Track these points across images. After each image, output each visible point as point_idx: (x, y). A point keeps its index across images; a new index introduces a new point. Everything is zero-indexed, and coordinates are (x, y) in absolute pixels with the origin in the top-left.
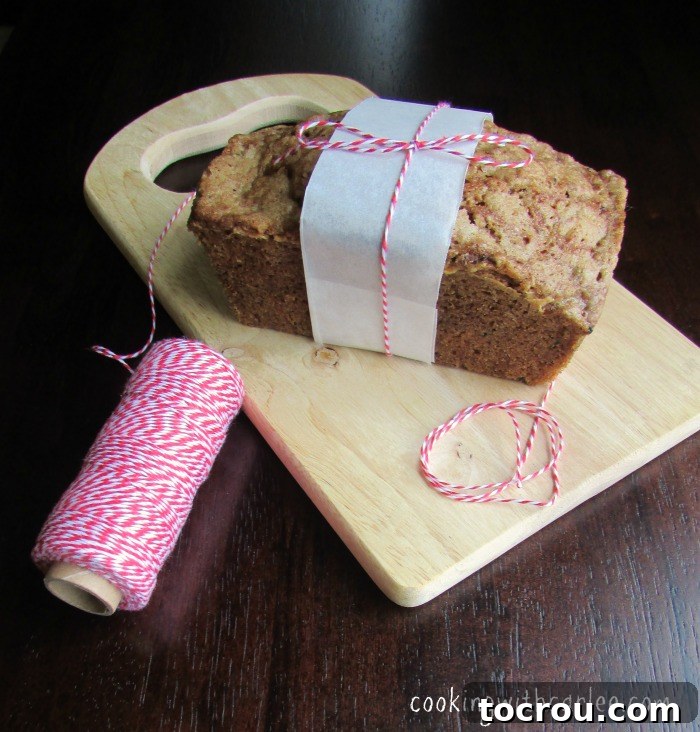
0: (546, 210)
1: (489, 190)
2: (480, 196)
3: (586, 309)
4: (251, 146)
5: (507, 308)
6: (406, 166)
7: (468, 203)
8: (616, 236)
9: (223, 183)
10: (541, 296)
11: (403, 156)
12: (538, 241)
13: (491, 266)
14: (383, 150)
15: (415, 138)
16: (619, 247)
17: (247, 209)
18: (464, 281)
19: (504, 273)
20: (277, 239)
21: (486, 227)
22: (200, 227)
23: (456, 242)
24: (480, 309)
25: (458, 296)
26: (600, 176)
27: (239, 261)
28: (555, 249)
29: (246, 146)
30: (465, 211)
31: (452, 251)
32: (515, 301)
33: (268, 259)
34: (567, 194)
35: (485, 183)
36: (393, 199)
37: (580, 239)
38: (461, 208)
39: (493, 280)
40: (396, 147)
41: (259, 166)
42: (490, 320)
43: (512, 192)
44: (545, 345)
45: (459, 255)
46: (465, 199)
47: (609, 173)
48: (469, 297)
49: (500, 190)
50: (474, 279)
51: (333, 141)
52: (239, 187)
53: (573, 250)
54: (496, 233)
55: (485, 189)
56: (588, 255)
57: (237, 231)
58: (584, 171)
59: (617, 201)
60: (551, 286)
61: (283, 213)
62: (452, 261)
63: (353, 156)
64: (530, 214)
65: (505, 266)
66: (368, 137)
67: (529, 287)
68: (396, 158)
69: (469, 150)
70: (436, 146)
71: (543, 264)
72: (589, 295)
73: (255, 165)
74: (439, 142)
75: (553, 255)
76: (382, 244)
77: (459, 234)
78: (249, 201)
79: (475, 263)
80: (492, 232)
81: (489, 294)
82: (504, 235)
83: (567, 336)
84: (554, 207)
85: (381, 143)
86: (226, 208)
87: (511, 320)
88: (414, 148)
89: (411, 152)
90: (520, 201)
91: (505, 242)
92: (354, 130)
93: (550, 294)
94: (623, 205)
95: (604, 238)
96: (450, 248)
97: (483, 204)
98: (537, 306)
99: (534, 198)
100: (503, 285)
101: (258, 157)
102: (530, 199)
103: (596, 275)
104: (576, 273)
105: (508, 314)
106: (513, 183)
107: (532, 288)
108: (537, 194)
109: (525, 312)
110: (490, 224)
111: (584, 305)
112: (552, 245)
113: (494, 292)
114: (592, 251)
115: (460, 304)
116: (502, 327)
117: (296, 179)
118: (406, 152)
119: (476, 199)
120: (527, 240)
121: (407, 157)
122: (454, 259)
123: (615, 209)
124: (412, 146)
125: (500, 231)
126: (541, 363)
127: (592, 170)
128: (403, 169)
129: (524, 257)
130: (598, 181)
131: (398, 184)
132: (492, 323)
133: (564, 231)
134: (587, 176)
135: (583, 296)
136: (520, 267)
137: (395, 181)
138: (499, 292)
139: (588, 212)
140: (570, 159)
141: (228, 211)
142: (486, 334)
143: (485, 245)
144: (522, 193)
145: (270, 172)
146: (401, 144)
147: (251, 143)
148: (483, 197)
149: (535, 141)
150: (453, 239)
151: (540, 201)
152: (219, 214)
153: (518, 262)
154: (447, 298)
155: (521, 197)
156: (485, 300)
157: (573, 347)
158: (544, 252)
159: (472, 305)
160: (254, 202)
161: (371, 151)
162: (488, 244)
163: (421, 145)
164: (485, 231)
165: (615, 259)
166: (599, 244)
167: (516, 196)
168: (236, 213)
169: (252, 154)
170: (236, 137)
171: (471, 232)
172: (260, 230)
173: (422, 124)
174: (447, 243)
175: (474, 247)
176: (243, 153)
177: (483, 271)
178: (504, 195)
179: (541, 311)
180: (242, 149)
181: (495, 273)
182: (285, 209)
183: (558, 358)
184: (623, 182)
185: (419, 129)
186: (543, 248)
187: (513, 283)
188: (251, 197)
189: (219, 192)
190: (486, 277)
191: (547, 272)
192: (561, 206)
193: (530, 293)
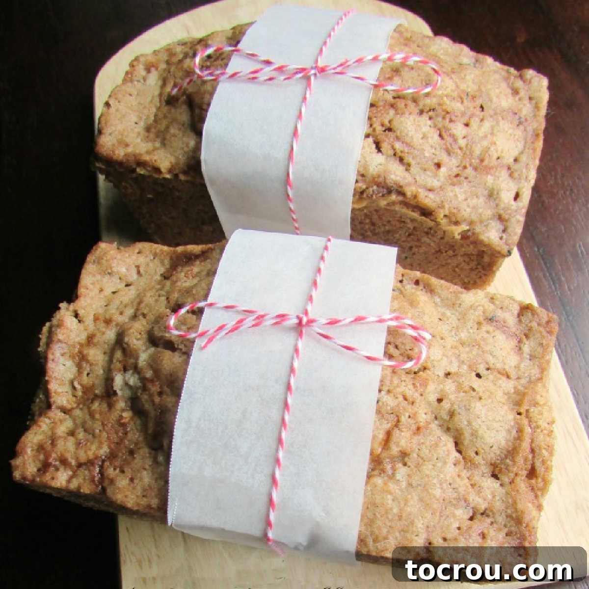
0: (458, 130)
1: (397, 113)
2: (386, 122)
3: (504, 231)
4: (153, 69)
5: (423, 234)
6: (308, 96)
7: (374, 130)
8: (534, 150)
9: (124, 116)
10: (457, 223)
11: (304, 82)
12: (451, 164)
13: (401, 198)
14: (282, 78)
15: (317, 61)
16: (537, 162)
17: (150, 146)
18: (376, 211)
19: (415, 204)
20: (182, 177)
21: (395, 155)
22: (103, 167)
23: (363, 176)
24: (397, 236)
25: (373, 224)
26: (521, 77)
27: (150, 196)
28: (470, 171)
29: (148, 71)
30: (371, 140)
31: (360, 184)
32: (431, 229)
33: (177, 194)
34: (482, 107)
35: (392, 106)
36: (295, 133)
37: (495, 157)
38: (367, 136)
39: (405, 210)
40: (296, 73)
41: (161, 95)
42: (409, 245)
43: (421, 112)
44: (467, 267)
45: (367, 188)
46: (371, 126)
47: (530, 73)
48: (384, 225)
49: (407, 113)
50: (386, 209)
51: (230, 70)
52: (141, 118)
53: (488, 170)
54: (405, 161)
55: (392, 112)
56: (504, 174)
57: (141, 171)
58: (504, 73)
59: (537, 108)
60: (466, 212)
61: (186, 149)
62: (360, 194)
63: (252, 87)
64: (440, 136)
65: (415, 197)
66: (268, 63)
67: (442, 216)
68: (296, 87)
69: (372, 74)
70: (339, 70)
71: (457, 189)
72: (507, 217)
73: (157, 93)
74: (341, 65)
75: (466, 178)
76: (287, 182)
77: (365, 167)
78: (152, 136)
79: (383, 196)
80: (401, 160)
81: (404, 222)
82: (413, 163)
83: (486, 259)
84: (467, 125)
85: (280, 69)
86: (127, 145)
87: (429, 245)
88: (315, 75)
89: (312, 78)
90: (429, 123)
91: (414, 169)
92: (253, 55)
93: (465, 220)
94: (543, 111)
95: (522, 153)
96: (357, 181)
97: (390, 130)
98: (453, 233)
99: (444, 118)
100: (415, 215)
101: (160, 83)
102: (440, 119)
103: (513, 195)
104: (492, 195)
105: (425, 239)
106: (421, 104)
107: (445, 216)
108: (448, 113)
109: (442, 238)
110: (398, 151)
111: (502, 227)
112: (465, 167)
113: (408, 221)
114: (509, 168)
115: (377, 231)
116: (421, 251)
117: (197, 111)
118: (308, 79)
119: (383, 125)
120: (438, 166)
121: (309, 85)
122: (362, 193)
123: (535, 116)
124: (313, 72)
125: (408, 159)
126: (465, 283)
127: (512, 70)
128: (305, 99)
129: (436, 184)
130: (519, 84)
131: (300, 116)
132: (411, 248)
133: (477, 152)
134: (506, 79)
135: (500, 218)
136: (431, 195)
137: (297, 113)
138: (413, 220)
139: (505, 125)
140: (489, 60)
141: (130, 150)
142: (406, 258)
143: (393, 177)
144: (431, 113)
145: (171, 101)
146: (303, 70)
147: (153, 66)
148: (390, 122)
149: (451, 42)
150: (358, 172)
151: (451, 121)
152: (120, 153)
153: (430, 190)
154: (362, 225)
155: (430, 118)
156: (401, 227)
157: (494, 269)
158: (457, 176)
159: (388, 232)
160: (157, 137)
161: (271, 79)
162: (396, 174)
163: (322, 70)
164: (393, 158)
165: (533, 175)
166: (516, 160)
167: (425, 117)
168: (138, 151)
169: (154, 79)
170: (137, 59)
171: (378, 163)
172: (163, 170)
173: (325, 43)
174: (353, 177)
175: (381, 180)
176: (145, 79)
177: (394, 203)
178: (412, 118)
179: (458, 237)
180: (143, 73)
181: (406, 204)
182: (187, 145)
183: (480, 277)
184: (545, 82)
185: (321, 50)
186: (456, 171)
187: (426, 212)
188: (153, 130)
189: (120, 127)
190: (397, 208)
191: (461, 197)
192: (474, 123)
193: (443, 222)
